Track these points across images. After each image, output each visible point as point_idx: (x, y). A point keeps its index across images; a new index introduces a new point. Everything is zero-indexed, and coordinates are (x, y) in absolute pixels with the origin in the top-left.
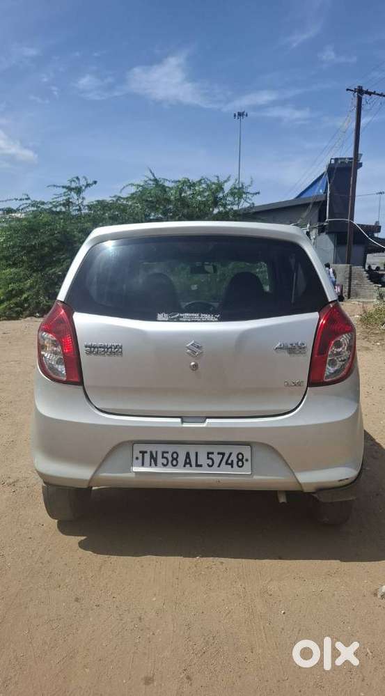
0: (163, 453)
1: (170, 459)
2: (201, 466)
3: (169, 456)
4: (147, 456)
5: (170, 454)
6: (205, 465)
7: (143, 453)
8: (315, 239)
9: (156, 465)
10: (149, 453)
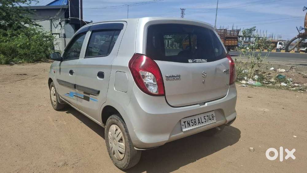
0: (191, 120)
1: (194, 122)
2: (203, 122)
3: (193, 121)
4: (186, 123)
5: (193, 120)
6: (204, 122)
7: (185, 122)
8: (64, 26)
9: (190, 126)
10: (187, 122)
